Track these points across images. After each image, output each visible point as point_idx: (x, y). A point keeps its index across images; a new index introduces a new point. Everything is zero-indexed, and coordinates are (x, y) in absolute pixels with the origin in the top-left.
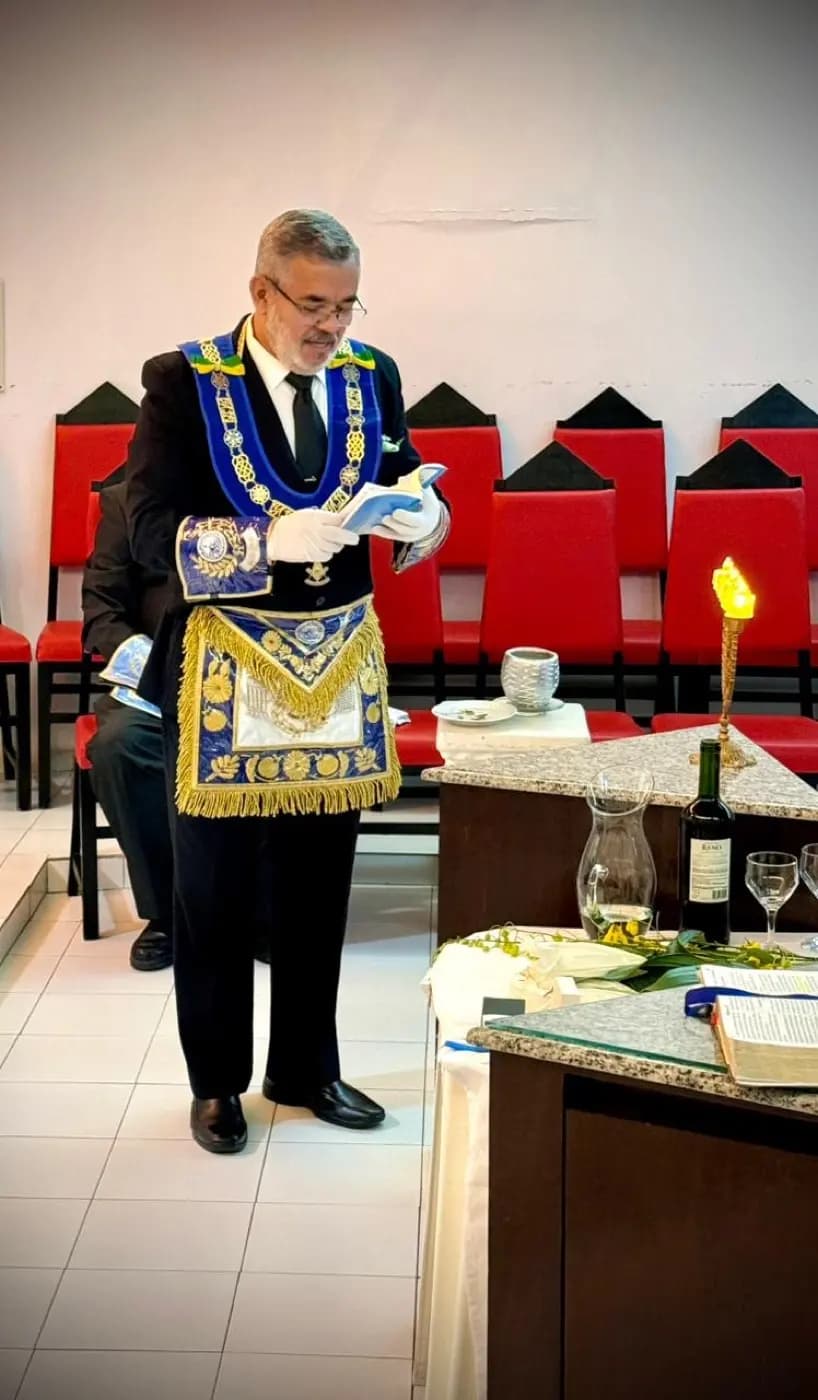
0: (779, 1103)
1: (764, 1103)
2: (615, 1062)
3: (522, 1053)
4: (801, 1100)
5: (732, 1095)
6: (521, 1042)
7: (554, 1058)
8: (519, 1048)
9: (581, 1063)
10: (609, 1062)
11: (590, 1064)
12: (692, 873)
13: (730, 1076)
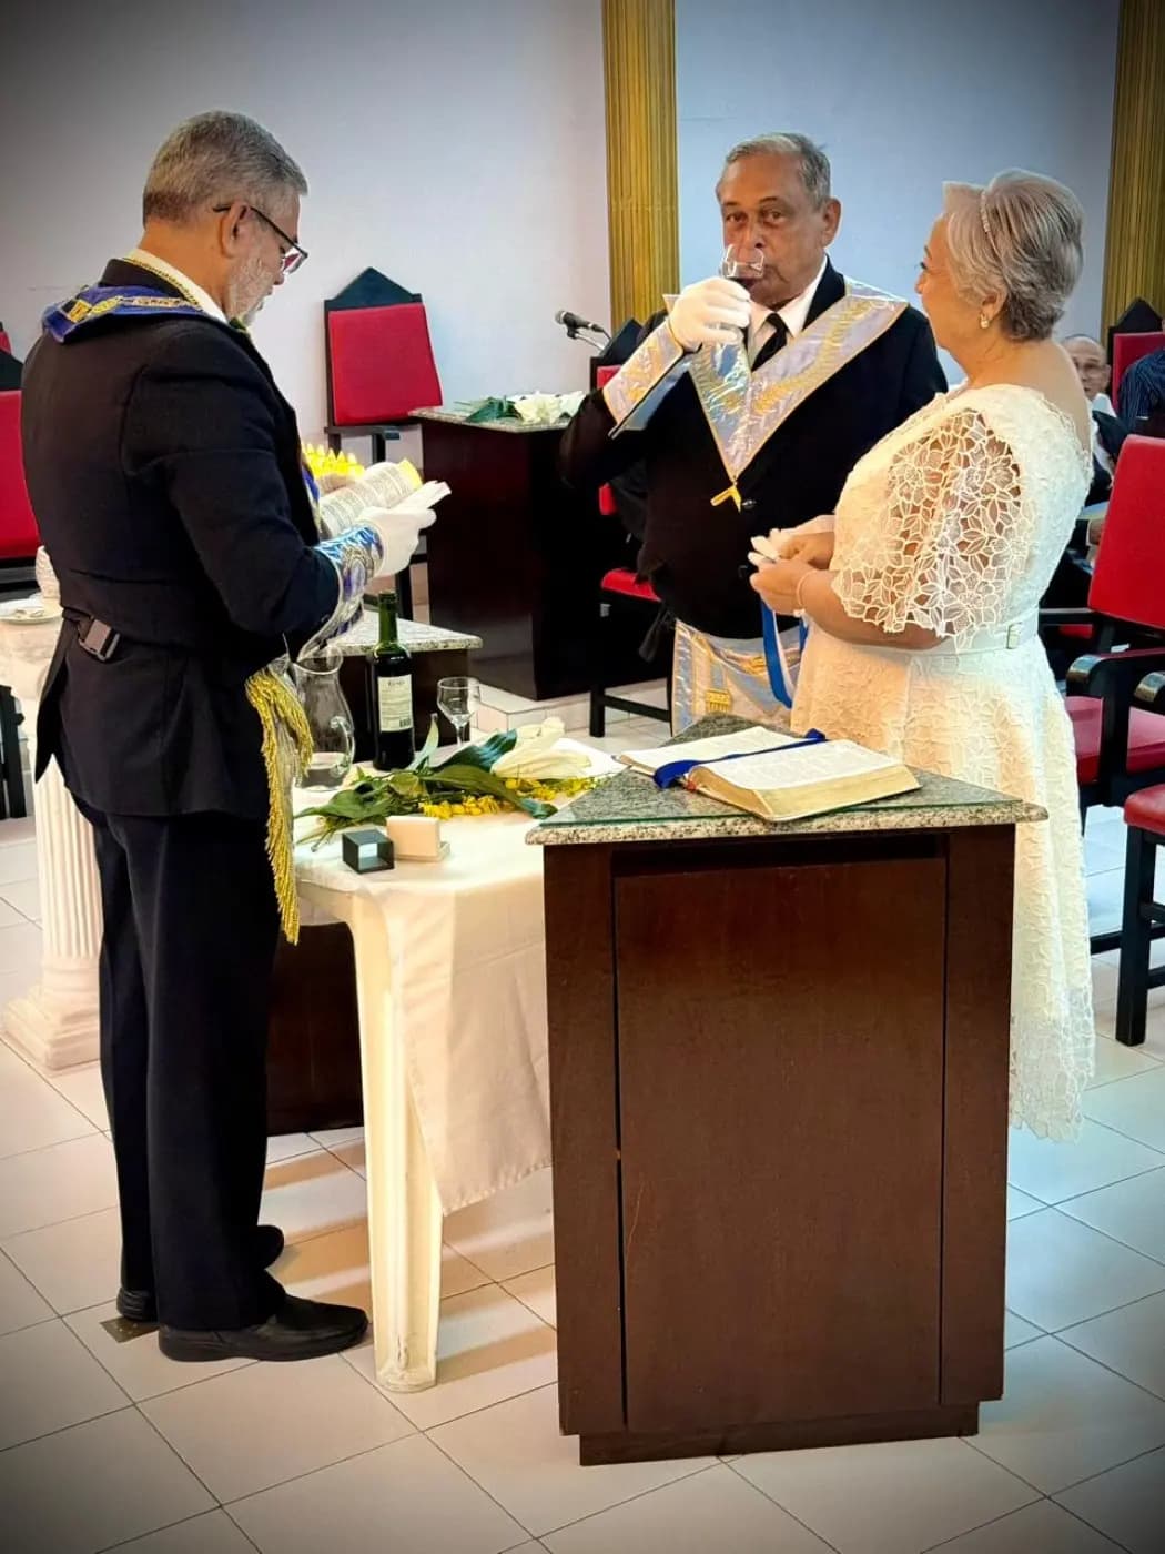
0: (799, 830)
1: (789, 832)
2: (662, 830)
3: (581, 841)
4: (816, 823)
5: (762, 833)
6: (578, 833)
7: (611, 839)
8: (578, 838)
9: (634, 837)
10: (658, 831)
11: (642, 836)
12: (381, 707)
13: (757, 818)
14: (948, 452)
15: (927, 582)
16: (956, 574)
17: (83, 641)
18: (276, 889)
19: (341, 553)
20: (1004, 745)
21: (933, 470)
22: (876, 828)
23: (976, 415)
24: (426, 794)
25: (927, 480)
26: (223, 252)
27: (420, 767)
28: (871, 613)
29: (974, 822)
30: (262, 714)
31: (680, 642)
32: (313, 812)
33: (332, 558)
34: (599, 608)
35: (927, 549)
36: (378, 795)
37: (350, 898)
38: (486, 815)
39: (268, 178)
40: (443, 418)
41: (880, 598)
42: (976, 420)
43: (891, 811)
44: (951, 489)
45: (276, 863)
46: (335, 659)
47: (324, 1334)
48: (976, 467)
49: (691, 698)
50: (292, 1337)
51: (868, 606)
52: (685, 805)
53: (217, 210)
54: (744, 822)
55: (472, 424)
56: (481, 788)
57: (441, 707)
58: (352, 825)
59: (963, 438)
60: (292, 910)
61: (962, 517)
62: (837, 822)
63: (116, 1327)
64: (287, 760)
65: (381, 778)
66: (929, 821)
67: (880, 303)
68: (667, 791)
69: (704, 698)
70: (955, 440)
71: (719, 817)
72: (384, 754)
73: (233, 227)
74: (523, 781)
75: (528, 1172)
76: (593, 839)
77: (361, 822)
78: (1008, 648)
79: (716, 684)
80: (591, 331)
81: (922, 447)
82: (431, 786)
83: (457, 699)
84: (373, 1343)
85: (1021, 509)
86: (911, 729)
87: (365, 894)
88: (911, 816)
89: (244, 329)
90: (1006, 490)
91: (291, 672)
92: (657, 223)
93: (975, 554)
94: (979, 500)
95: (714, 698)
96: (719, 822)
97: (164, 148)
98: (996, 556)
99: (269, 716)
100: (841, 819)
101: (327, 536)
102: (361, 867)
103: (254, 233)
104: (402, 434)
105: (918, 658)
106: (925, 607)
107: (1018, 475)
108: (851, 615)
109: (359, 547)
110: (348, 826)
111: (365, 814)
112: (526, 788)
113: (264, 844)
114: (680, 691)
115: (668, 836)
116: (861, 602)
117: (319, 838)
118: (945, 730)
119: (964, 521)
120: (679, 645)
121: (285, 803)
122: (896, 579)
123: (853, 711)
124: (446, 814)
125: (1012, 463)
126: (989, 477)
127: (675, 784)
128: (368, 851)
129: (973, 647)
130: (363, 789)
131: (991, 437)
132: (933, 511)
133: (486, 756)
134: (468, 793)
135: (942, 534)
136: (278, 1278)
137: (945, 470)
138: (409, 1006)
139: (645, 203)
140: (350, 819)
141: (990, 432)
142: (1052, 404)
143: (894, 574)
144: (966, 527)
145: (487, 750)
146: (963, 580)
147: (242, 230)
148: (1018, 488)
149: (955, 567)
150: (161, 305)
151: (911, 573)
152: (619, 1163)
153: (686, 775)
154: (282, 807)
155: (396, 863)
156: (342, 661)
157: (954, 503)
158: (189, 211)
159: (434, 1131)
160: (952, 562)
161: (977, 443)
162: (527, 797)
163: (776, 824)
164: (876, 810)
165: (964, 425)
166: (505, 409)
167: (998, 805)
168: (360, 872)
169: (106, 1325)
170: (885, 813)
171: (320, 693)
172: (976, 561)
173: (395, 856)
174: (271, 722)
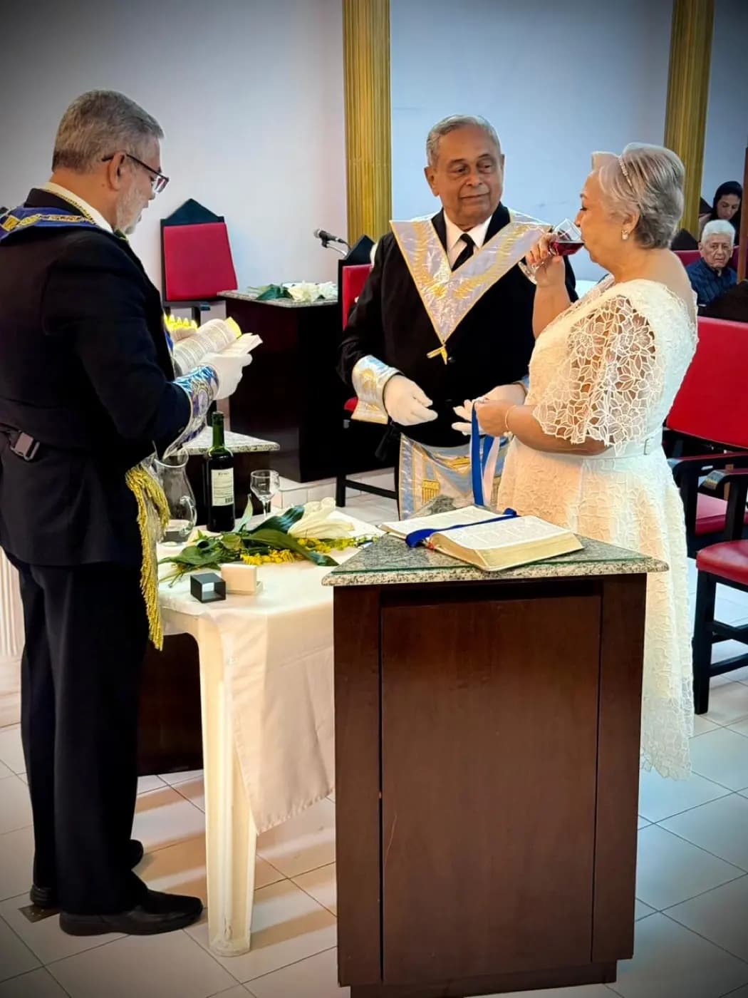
0: (505, 576)
1: (498, 578)
2: (414, 576)
3: (359, 584)
4: (516, 572)
5: (479, 579)
6: (357, 578)
7: (379, 582)
8: (357, 581)
9: (395, 581)
10: (411, 577)
11: (400, 580)
12: (213, 490)
13: (477, 569)
14: (607, 324)
15: (597, 409)
16: (614, 404)
17: (14, 447)
18: (148, 614)
19: (191, 385)
20: (642, 519)
21: (598, 336)
22: (556, 575)
23: (625, 299)
24: (243, 548)
25: (595, 343)
26: (111, 187)
27: (241, 530)
28: (561, 431)
29: (620, 572)
30: (137, 496)
31: (404, 448)
32: (170, 560)
33: (185, 389)
34: (342, 423)
35: (597, 388)
36: (212, 549)
37: (197, 619)
38: (284, 563)
39: (136, 134)
40: (241, 297)
41: (567, 421)
42: (625, 303)
43: (565, 565)
44: (611, 348)
45: (148, 596)
46: (183, 456)
47: (172, 916)
48: (626, 333)
49: (412, 485)
50: (151, 918)
51: (558, 427)
52: (427, 560)
53: (104, 160)
54: (468, 571)
55: (260, 302)
56: (280, 543)
57: (253, 490)
58: (196, 569)
59: (618, 314)
60: (158, 627)
61: (618, 366)
62: (530, 572)
63: (29, 911)
64: (154, 525)
65: (215, 538)
66: (590, 571)
67: (534, 226)
68: (414, 550)
69: (421, 485)
70: (612, 315)
71: (451, 568)
72: (215, 521)
73: (116, 169)
74: (309, 541)
75: (311, 803)
76: (367, 582)
77: (202, 567)
78: (645, 454)
79: (429, 475)
80: (337, 243)
81: (590, 321)
82: (247, 543)
83: (264, 484)
84: (207, 921)
85: (655, 361)
86: (582, 508)
87: (206, 617)
88: (579, 567)
89: (125, 237)
90: (646, 348)
91: (154, 466)
92: (378, 174)
93: (627, 391)
94: (628, 355)
95: (427, 485)
96: (452, 571)
97: (63, 121)
98: (641, 391)
99: (142, 497)
100: (532, 569)
101: (180, 374)
102: (203, 598)
103: (131, 171)
104: (212, 308)
105: (587, 461)
106: (596, 425)
107: (653, 339)
108: (546, 433)
109: (203, 380)
110: (192, 570)
111: (204, 562)
112: (311, 544)
113: (140, 584)
114: (404, 481)
115: (418, 581)
116: (554, 424)
117: (173, 578)
118: (606, 508)
119: (619, 369)
120: (403, 450)
121: (153, 555)
122: (577, 409)
123: (544, 497)
124: (259, 562)
125: (650, 330)
126: (635, 340)
127: (420, 545)
128: (208, 587)
129: (626, 453)
130: (203, 545)
131: (636, 314)
132: (600, 363)
133: (284, 523)
134: (272, 548)
135: (606, 377)
136: (142, 877)
137: (607, 336)
138: (236, 693)
139: (370, 161)
140: (194, 565)
141: (635, 311)
142: (672, 293)
143: (576, 405)
144: (621, 373)
145: (285, 519)
146: (619, 408)
147: (122, 171)
148: (653, 347)
149: (614, 399)
150: (69, 220)
151: (588, 404)
152: (381, 800)
153: (428, 539)
154: (151, 558)
155: (227, 596)
156: (188, 459)
157: (613, 357)
158: (86, 163)
159: (252, 779)
160: (612, 396)
161: (627, 317)
162: (312, 551)
163: (489, 573)
164: (556, 563)
165: (618, 306)
166: (282, 292)
167: (636, 561)
168: (203, 602)
169: (23, 910)
170: (561, 566)
171: (172, 481)
172: (627, 395)
173: (227, 591)
174: (143, 501)
